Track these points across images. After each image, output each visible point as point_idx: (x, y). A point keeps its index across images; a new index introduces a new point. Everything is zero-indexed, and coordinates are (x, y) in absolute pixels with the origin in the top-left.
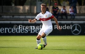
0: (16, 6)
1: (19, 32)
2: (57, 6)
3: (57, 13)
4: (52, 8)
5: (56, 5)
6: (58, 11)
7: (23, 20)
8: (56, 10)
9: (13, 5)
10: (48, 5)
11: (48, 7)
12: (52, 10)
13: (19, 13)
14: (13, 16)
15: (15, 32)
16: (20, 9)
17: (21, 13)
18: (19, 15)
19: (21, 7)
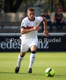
0: (6, 14)
1: (11, 47)
2: (61, 13)
3: (61, 22)
4: (54, 16)
5: (59, 11)
6: (63, 19)
7: (15, 31)
8: (59, 18)
9: (3, 12)
10: (49, 11)
11: (49, 14)
12: (55, 18)
13: (10, 23)
14: (2, 26)
15: (5, 47)
16: (11, 17)
17: (13, 23)
18: (11, 25)
19: (13, 15)
